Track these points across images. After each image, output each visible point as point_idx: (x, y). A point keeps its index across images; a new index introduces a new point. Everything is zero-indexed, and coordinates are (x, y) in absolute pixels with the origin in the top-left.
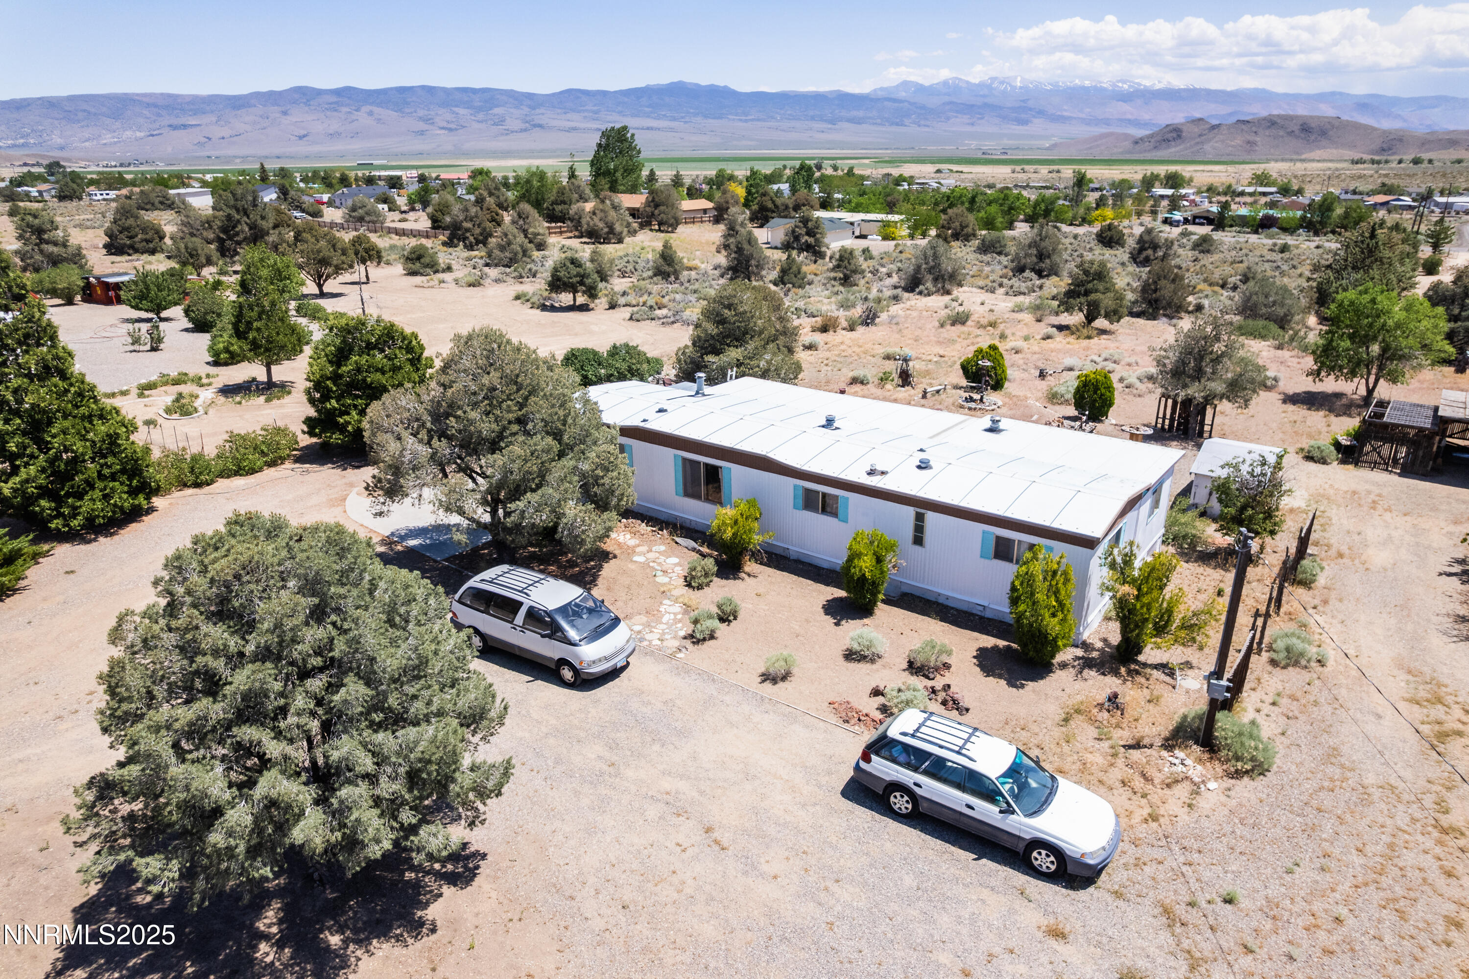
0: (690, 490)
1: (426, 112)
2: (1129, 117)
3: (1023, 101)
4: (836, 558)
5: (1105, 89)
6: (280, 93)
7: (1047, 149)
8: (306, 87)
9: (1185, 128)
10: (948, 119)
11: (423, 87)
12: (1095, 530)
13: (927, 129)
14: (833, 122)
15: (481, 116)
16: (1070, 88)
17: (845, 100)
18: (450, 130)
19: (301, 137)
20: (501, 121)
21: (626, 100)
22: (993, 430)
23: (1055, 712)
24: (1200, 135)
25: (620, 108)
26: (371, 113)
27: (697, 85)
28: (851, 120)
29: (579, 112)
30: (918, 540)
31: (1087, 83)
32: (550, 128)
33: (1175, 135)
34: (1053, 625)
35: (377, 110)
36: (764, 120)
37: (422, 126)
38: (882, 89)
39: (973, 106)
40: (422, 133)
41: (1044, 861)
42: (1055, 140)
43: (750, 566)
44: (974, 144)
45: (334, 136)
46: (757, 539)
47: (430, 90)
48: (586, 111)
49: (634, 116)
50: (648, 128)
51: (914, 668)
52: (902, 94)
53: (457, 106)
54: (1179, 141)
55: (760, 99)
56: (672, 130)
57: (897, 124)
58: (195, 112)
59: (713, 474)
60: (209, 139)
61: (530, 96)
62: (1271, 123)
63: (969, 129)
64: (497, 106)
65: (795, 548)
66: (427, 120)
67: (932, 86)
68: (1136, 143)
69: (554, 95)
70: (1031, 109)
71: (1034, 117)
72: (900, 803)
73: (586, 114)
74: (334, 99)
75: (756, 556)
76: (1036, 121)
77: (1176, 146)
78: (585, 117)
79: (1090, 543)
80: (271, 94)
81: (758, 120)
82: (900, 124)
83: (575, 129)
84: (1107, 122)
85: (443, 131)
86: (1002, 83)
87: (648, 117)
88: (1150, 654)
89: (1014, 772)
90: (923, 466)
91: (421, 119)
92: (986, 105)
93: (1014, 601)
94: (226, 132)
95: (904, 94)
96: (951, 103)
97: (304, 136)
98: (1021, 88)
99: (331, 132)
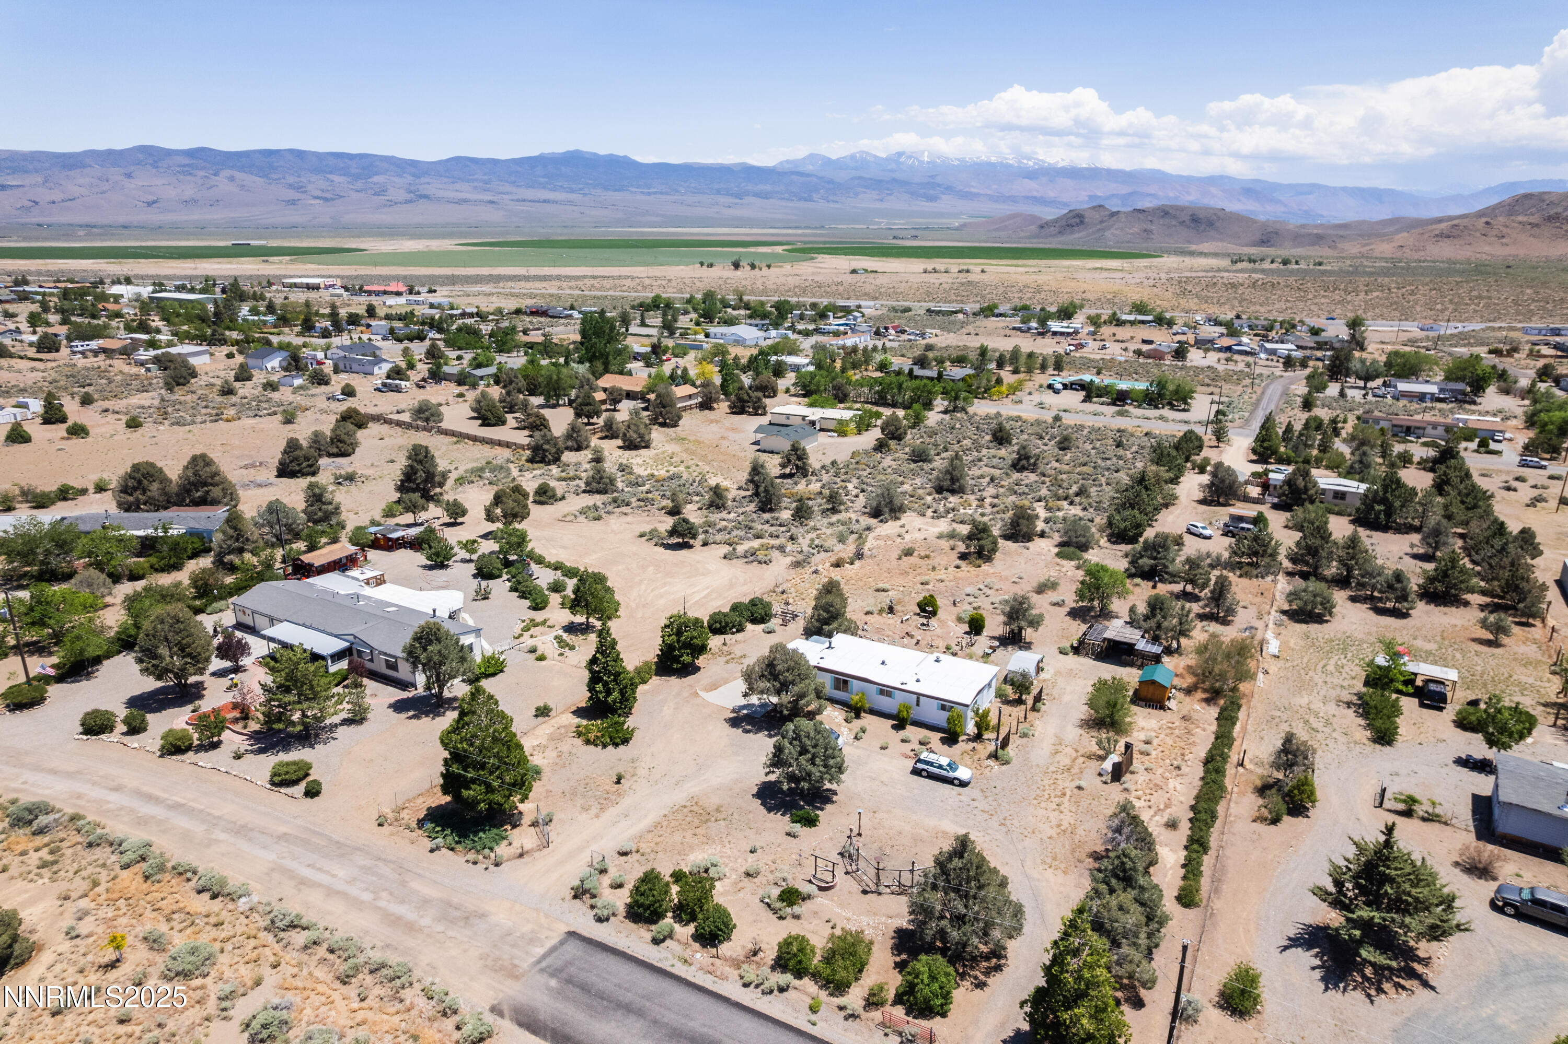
0: (837, 688)
1: (297, 179)
2: (1035, 194)
3: (931, 177)
4: (895, 712)
5: (1011, 166)
6: (121, 153)
7: (957, 229)
8: (152, 147)
9: (1087, 214)
10: (857, 194)
11: (291, 151)
12: (968, 703)
13: (836, 206)
14: (738, 196)
15: (359, 184)
16: (977, 164)
17: (750, 172)
18: (326, 199)
19: (149, 204)
20: (382, 191)
21: (519, 169)
22: (937, 661)
23: (959, 752)
24: (1102, 222)
25: (513, 178)
26: (232, 179)
27: (595, 154)
28: (757, 195)
29: (468, 182)
30: (918, 705)
31: (993, 159)
32: (439, 199)
33: (1078, 220)
34: (958, 730)
35: (238, 175)
36: (667, 193)
37: (292, 194)
38: (788, 161)
39: (881, 181)
40: (293, 202)
41: (956, 782)
42: (964, 219)
43: (863, 714)
44: (884, 223)
45: (190, 203)
46: (867, 706)
47: (300, 154)
48: (476, 180)
49: (529, 186)
50: (544, 201)
51: (921, 743)
52: (809, 168)
53: (331, 173)
54: (1082, 227)
55: (663, 170)
56: (570, 203)
57: (806, 200)
58: (14, 171)
59: (846, 682)
60: (36, 203)
61: (413, 163)
62: (1165, 212)
63: (878, 205)
64: (377, 174)
65: (876, 707)
66: (299, 188)
67: (838, 160)
68: (1042, 227)
69: (440, 162)
70: (939, 185)
71: (943, 193)
72: (924, 773)
73: (476, 184)
74: (187, 161)
75: (865, 712)
76: (944, 197)
77: (1080, 231)
78: (475, 188)
79: (967, 706)
80: (110, 152)
81: (661, 193)
82: (810, 199)
83: (465, 201)
84: (1013, 199)
85: (318, 201)
86: (910, 157)
87: (544, 188)
88: (985, 736)
89: (949, 765)
90: (918, 681)
91: (291, 186)
92: (894, 180)
93: (949, 723)
94: (57, 196)
95: (811, 167)
96: (860, 178)
97: (154, 202)
98: (928, 163)
99: (185, 198)
